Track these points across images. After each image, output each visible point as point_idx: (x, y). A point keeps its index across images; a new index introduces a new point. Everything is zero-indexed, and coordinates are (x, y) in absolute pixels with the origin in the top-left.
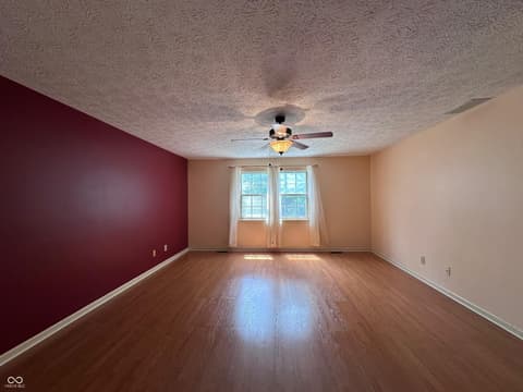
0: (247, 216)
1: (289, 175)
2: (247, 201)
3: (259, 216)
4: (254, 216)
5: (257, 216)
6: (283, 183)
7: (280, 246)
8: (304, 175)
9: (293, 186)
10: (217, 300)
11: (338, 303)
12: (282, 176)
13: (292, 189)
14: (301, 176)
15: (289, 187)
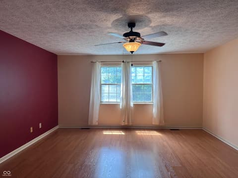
0: (105, 100)
1: (138, 69)
2: (105, 89)
3: (115, 101)
4: (111, 100)
5: (113, 100)
6: (133, 75)
7: (130, 124)
8: (150, 68)
9: (142, 78)
10: (81, 165)
11: (174, 168)
12: (133, 69)
13: (141, 80)
14: (148, 70)
15: (139, 78)
